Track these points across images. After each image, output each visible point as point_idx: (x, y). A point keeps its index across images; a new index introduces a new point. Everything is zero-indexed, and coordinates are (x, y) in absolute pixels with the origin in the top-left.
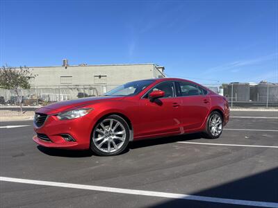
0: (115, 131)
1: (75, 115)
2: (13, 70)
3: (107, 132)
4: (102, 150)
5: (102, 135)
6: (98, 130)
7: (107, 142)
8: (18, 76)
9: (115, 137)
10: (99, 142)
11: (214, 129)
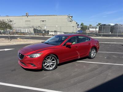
0: (52, 61)
1: (36, 56)
2: (4, 21)
3: (48, 62)
4: (47, 68)
5: (47, 63)
6: (45, 61)
7: (48, 65)
8: (7, 24)
9: (52, 63)
10: (45, 66)
11: (92, 55)
